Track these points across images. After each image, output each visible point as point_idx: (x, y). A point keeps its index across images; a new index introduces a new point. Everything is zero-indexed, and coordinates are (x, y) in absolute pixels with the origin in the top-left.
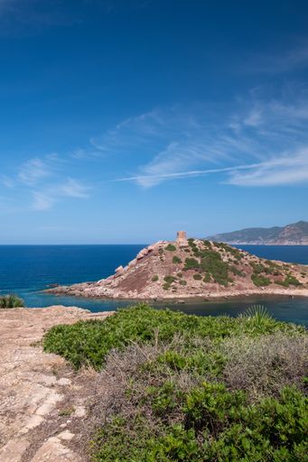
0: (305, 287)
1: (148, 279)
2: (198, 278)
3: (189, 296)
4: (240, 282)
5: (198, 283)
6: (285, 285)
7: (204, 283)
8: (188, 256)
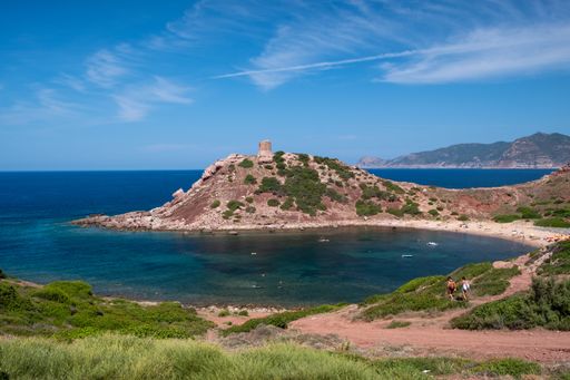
0: (424, 217)
1: (206, 205)
2: (273, 203)
3: (254, 227)
4: (336, 210)
5: (271, 211)
6: (398, 214)
7: (280, 211)
8: (268, 174)
